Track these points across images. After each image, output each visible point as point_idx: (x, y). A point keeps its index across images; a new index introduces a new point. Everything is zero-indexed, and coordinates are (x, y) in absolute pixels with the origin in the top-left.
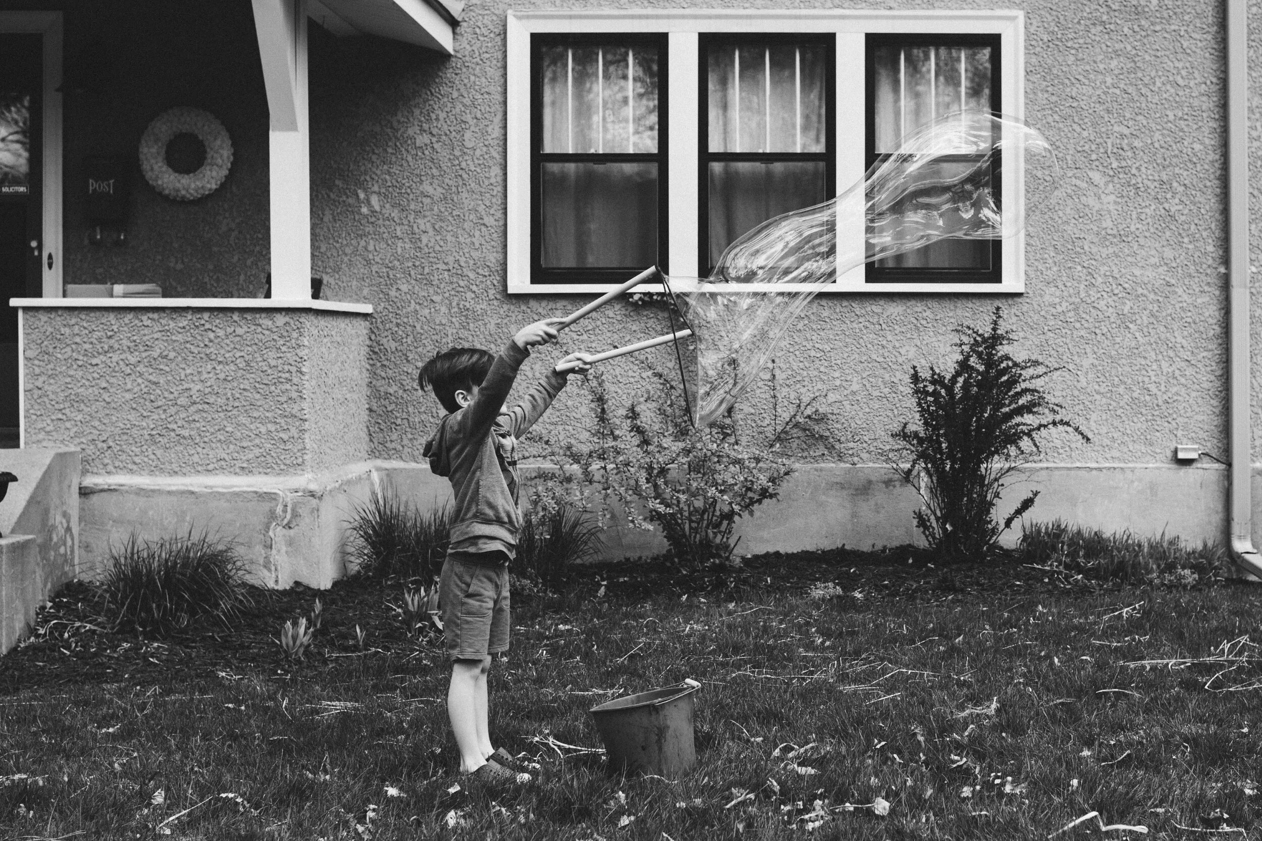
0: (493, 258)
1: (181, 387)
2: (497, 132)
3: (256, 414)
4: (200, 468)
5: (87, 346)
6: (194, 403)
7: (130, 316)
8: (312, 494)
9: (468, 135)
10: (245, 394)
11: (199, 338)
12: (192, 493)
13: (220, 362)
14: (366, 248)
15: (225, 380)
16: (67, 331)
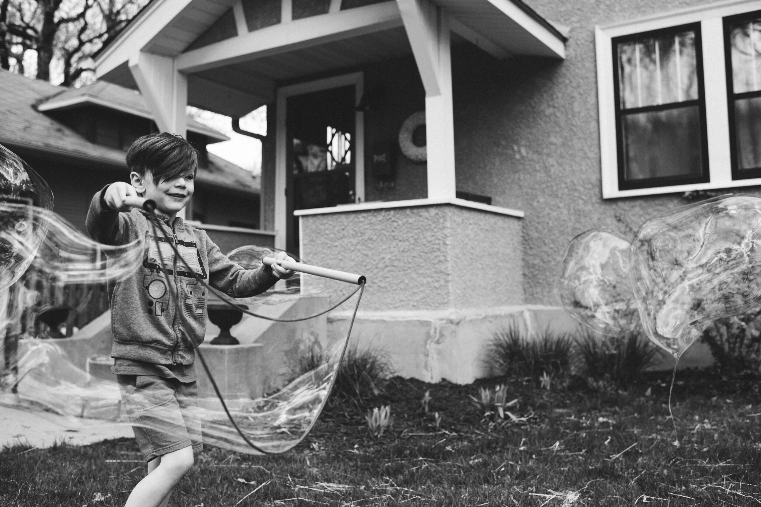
0: (594, 178)
1: (380, 257)
2: (592, 100)
3: (421, 272)
4: (390, 306)
5: (332, 236)
6: (387, 266)
7: (352, 216)
8: (451, 322)
9: (576, 105)
10: (415, 259)
11: (389, 226)
12: (384, 321)
13: (400, 241)
14: (519, 179)
15: (403, 251)
16: (322, 227)
